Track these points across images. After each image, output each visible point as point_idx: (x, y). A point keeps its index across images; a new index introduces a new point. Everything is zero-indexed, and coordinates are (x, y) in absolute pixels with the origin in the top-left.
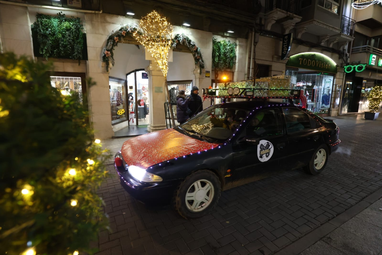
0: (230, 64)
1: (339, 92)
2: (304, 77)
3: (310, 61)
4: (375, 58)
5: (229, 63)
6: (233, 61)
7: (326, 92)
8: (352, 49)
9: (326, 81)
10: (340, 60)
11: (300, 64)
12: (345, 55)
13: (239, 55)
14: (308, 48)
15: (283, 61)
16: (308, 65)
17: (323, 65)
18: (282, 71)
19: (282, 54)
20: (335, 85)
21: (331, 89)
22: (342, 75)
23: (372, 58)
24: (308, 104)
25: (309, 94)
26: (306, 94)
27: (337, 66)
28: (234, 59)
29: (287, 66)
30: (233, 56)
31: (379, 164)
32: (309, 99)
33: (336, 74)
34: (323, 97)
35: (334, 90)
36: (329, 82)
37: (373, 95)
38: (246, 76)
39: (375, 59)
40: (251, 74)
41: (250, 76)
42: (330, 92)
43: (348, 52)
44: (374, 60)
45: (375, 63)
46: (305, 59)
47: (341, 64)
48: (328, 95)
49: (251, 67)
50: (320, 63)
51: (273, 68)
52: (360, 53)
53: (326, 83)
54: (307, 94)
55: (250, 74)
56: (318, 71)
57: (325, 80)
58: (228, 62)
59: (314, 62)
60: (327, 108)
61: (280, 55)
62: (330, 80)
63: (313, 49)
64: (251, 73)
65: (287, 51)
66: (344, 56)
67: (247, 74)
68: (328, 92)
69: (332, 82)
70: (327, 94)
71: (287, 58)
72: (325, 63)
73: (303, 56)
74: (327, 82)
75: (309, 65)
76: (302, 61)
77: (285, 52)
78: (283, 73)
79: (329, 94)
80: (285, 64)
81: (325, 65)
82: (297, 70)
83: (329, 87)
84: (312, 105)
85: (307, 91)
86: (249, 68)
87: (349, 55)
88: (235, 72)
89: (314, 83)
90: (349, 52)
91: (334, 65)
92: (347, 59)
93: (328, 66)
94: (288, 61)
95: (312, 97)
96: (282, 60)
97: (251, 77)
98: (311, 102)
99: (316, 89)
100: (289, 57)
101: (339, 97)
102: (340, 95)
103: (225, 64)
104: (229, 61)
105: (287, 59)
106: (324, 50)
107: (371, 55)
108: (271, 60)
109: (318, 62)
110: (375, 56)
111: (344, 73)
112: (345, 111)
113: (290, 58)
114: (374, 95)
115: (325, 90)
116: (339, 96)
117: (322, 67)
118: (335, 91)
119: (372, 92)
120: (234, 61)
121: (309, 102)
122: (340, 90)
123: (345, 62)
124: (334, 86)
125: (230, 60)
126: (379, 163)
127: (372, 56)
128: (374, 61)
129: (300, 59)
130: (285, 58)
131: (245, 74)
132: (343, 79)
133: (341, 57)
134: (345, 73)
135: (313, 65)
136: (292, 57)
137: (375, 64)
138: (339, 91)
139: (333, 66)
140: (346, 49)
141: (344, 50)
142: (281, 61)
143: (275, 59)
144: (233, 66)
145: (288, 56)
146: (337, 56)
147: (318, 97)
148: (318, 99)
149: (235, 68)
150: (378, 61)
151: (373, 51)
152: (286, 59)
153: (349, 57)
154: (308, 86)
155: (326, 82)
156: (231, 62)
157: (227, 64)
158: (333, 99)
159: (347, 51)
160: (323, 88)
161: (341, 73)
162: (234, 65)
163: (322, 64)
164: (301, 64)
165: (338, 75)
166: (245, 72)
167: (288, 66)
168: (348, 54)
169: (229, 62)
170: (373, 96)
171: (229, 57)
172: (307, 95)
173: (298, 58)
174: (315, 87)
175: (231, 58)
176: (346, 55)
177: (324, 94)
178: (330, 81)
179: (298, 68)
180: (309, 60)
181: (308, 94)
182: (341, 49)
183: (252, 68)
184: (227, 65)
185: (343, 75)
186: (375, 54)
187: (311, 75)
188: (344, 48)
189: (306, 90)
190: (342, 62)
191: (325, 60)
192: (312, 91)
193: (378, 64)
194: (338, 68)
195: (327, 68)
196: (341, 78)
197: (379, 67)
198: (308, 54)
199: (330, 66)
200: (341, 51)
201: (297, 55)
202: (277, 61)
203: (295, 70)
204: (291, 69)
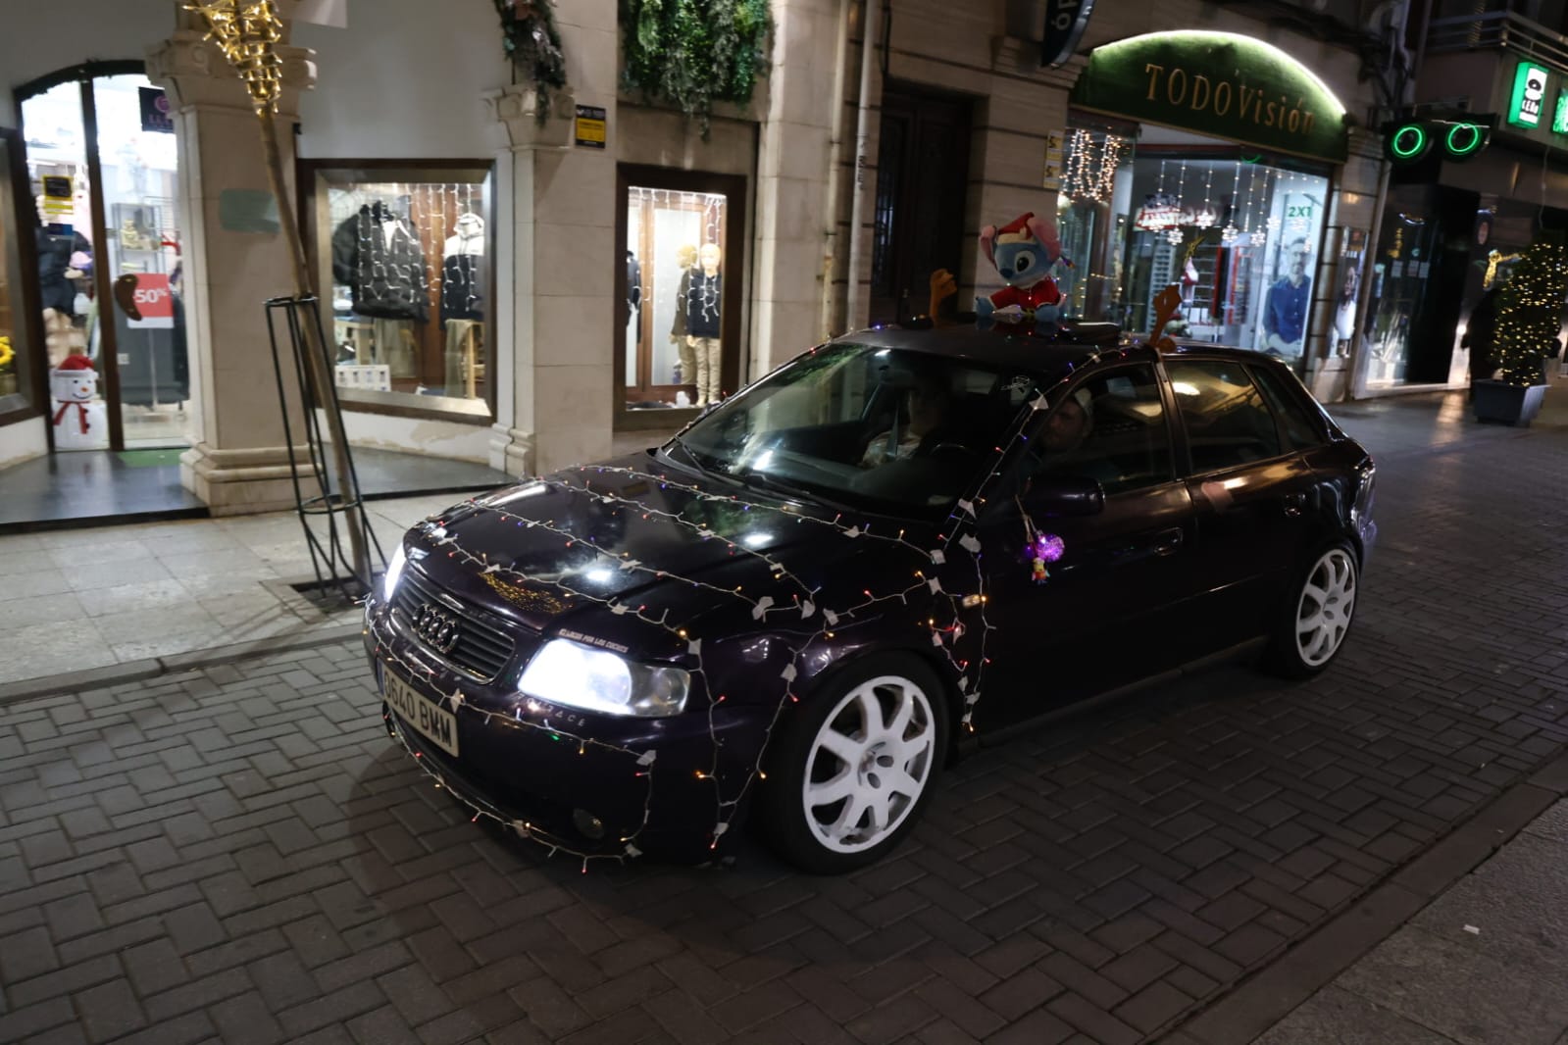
0: (732, 69)
1: (1356, 269)
2: (1173, 174)
3: (1202, 83)
4: (1538, 88)
5: (726, 64)
6: (752, 55)
7: (1287, 271)
8: (1431, 31)
9: (1289, 205)
10: (1368, 85)
11: (1151, 96)
12: (1391, 62)
13: (789, 21)
14: (1194, 6)
15: (1055, 73)
16: (1194, 107)
17: (1276, 111)
18: (1050, 134)
19: (1049, 29)
20: (1334, 227)
21: (1315, 251)
22: (1372, 172)
23: (1527, 86)
24: (1188, 331)
25: (1200, 277)
26: (1183, 278)
27: (1348, 120)
28: (761, 42)
29: (1074, 106)
30: (751, 21)
31: (1502, 669)
32: (1196, 305)
33: (1343, 165)
34: (1274, 293)
35: (1327, 258)
36: (1306, 212)
37: (1522, 292)
38: (835, 152)
39: (1542, 91)
40: (865, 144)
41: (860, 152)
42: (1310, 271)
43: (1408, 46)
44: (1535, 95)
45: (1542, 115)
46: (1177, 70)
47: (1369, 109)
48: (1297, 287)
49: (863, 102)
50: (1256, 97)
51: (996, 115)
52: (1472, 50)
53: (1291, 215)
54: (1186, 275)
55: (860, 142)
56: (1247, 147)
57: (1287, 197)
58: (722, 58)
59: (1225, 87)
60: (1292, 359)
61: (1039, 34)
62: (1312, 199)
63: (1223, 13)
64: (867, 137)
65: (1075, 12)
66: (1385, 68)
67: (840, 143)
68: (1296, 267)
69: (1318, 212)
70: (1293, 278)
71: (1077, 59)
72: (1284, 99)
73: (1165, 51)
74: (1297, 212)
75: (1199, 104)
76: (1163, 79)
77: (1063, 22)
78: (1053, 146)
79: (1305, 280)
80: (1067, 93)
81: (1283, 109)
82: (1132, 131)
83: (1301, 241)
84: (1213, 337)
85: (1188, 259)
86: (851, 104)
87: (1415, 63)
88: (766, 122)
89: (1227, 214)
90: (1411, 44)
91: (1331, 116)
92: (1401, 85)
93: (1302, 116)
94: (1080, 76)
95: (1216, 296)
96: (1045, 70)
97: (863, 159)
98: (1209, 324)
99: (1237, 248)
100: (1088, 52)
101: (1353, 295)
102: (1357, 287)
103: (702, 71)
104: (729, 52)
105: (1074, 65)
106: (1276, 23)
107: (1523, 67)
108: (987, 64)
109: (1247, 92)
110: (1541, 76)
111: (1382, 161)
112: (1381, 374)
113: (1094, 61)
114: (1527, 289)
115: (1283, 258)
116: (1353, 290)
117: (1268, 123)
118: (1334, 264)
119: (1517, 276)
120: (763, 56)
121: (1197, 320)
122: (1362, 257)
123: (1389, 101)
124: (1331, 232)
125: (737, 47)
126: (1506, 666)
127: (1527, 72)
128: (1537, 102)
129: (1149, 65)
130: (1063, 57)
131: (831, 143)
132: (1377, 197)
133: (1371, 70)
134: (1389, 165)
135: (1221, 107)
136: (1103, 51)
137: (1541, 121)
138: (1355, 262)
139: (1327, 120)
140: (1400, 23)
141: (1387, 28)
142: (1041, 73)
143: (1007, 62)
144: (752, 83)
145: (1082, 46)
146: (1351, 60)
147: (1246, 292)
148: (1245, 306)
149: (768, 102)
150: (1556, 103)
151: (1537, 48)
152: (1066, 62)
153: (1412, 74)
154: (1189, 231)
155: (1289, 211)
156: (739, 59)
157: (715, 68)
158: (1320, 306)
159: (1402, 42)
160: (1275, 244)
161: (1370, 161)
162: (757, 79)
163: (1271, 105)
164: (1155, 94)
165: (1353, 166)
166: (831, 129)
167: (1085, 103)
168: (1407, 54)
169: (728, 59)
170: (1519, 296)
171: (728, 26)
172: (1188, 283)
173: (1139, 57)
174: (1230, 238)
175: (740, 33)
176: (1399, 58)
177: (1279, 279)
178: (1308, 203)
179: (1137, 124)
180: (1200, 77)
181: (1193, 275)
182: (1374, 24)
183: (871, 107)
184: (714, 78)
185: (1377, 175)
186: (1544, 65)
187: (1210, 164)
188: (1387, 17)
189: (1181, 250)
190: (1377, 99)
191: (1287, 82)
192: (1214, 260)
193: (1553, 119)
194: (1351, 131)
195: (1292, 130)
196: (1368, 192)
197: (1557, 137)
198: (1193, 43)
199: (1310, 118)
200: (1373, 37)
201: (1133, 45)
202: (1021, 75)
203: (1123, 135)
204: (1098, 127)
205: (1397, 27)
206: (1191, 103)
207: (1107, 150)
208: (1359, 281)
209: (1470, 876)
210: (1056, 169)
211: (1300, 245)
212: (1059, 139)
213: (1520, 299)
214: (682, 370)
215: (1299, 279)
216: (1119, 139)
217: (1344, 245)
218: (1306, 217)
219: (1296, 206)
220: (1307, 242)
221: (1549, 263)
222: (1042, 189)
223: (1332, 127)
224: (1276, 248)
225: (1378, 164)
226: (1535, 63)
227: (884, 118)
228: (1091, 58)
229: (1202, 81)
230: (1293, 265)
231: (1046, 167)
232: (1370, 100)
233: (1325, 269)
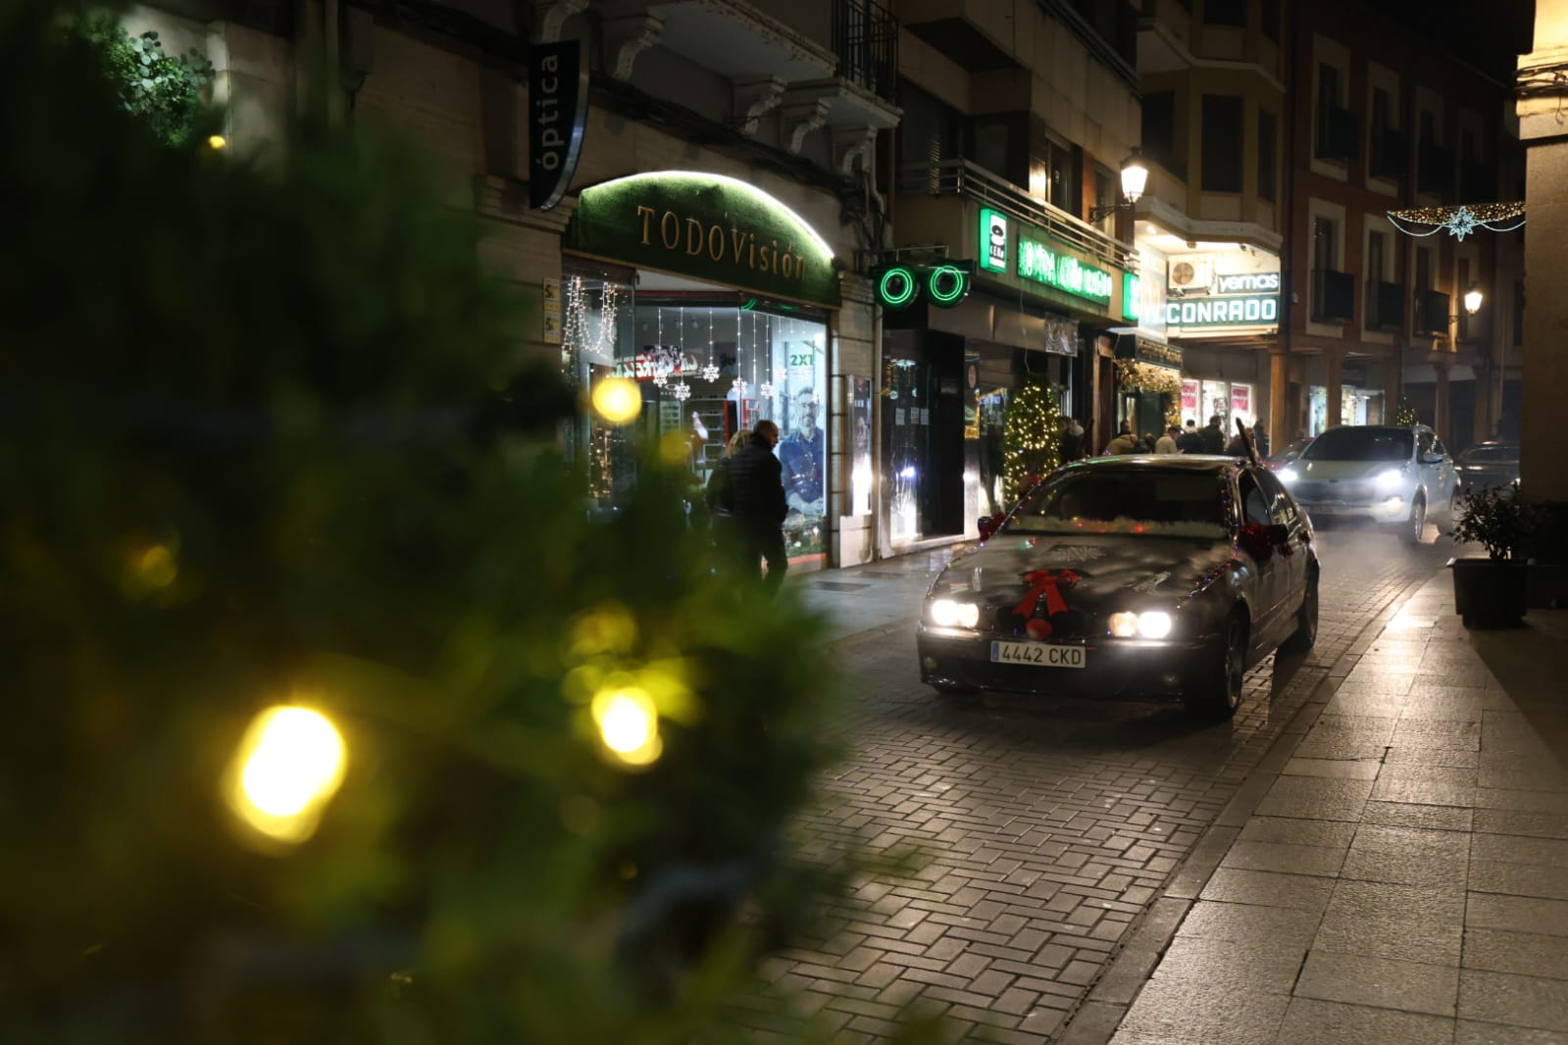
1: (865, 419)
2: (670, 322)
3: (695, 227)
4: (1001, 234)
8: (899, 175)
9: (791, 354)
10: (850, 229)
11: (645, 240)
12: (868, 206)
14: (678, 145)
15: (543, 215)
16: (689, 251)
17: (769, 255)
18: (546, 284)
19: (535, 168)
20: (839, 376)
21: (823, 402)
22: (866, 318)
23: (992, 232)
27: (836, 264)
29: (566, 251)
33: (838, 311)
35: (836, 409)
36: (808, 360)
37: (1022, 436)
39: (1004, 237)
42: (821, 422)
43: (879, 189)
44: (1000, 240)
45: (1008, 260)
46: (668, 213)
47: (855, 253)
48: (810, 440)
50: (748, 243)
52: (935, 196)
53: (794, 364)
56: (746, 292)
57: (786, 344)
59: (716, 230)
60: (817, 520)
61: (523, 173)
62: (812, 346)
63: (706, 154)
65: (563, 152)
66: (864, 213)
68: (806, 419)
69: (821, 360)
70: (805, 431)
71: (568, 200)
72: (775, 243)
73: (654, 192)
74: (798, 361)
75: (694, 250)
76: (655, 223)
77: (550, 161)
78: (551, 295)
79: (817, 433)
80: (558, 237)
81: (775, 253)
82: (630, 277)
83: (808, 391)
85: (695, 415)
87: (888, 206)
89: (732, 365)
90: (882, 189)
91: (821, 260)
92: (880, 230)
93: (794, 261)
94: (570, 218)
96: (536, 212)
99: (745, 401)
100: (575, 193)
101: (866, 446)
102: (869, 438)
105: (564, 208)
106: (760, 164)
107: (985, 214)
109: (739, 236)
111: (873, 306)
112: (900, 530)
113: (583, 203)
114: (1026, 432)
115: (792, 410)
116: (865, 440)
117: (763, 269)
118: (844, 414)
119: (1015, 420)
122: (869, 406)
123: (872, 244)
124: (836, 381)
127: (989, 219)
128: (1002, 248)
129: (640, 207)
130: (552, 198)
132: (874, 342)
133: (851, 214)
134: (880, 311)
135: (716, 253)
136: (594, 193)
137: (1008, 266)
138: (862, 411)
139: (817, 265)
140: (870, 168)
141: (859, 173)
142: (528, 215)
143: (492, 203)
145: (574, 185)
146: (831, 203)
150: (1018, 247)
151: (992, 195)
152: (556, 205)
153: (887, 218)
154: (694, 382)
155: (791, 360)
158: (836, 460)
159: (874, 185)
160: (781, 395)
161: (863, 306)
163: (763, 249)
164: (649, 240)
165: (848, 312)
167: (578, 249)
168: (880, 199)
170: (1020, 439)
172: (699, 441)
173: (629, 201)
174: (740, 392)
176: (874, 203)
177: (792, 433)
178: (808, 350)
179: (634, 270)
180: (691, 220)
181: (703, 433)
182: (846, 168)
185: (870, 320)
186: (1001, 211)
187: (711, 311)
188: (857, 162)
189: (690, 406)
190: (859, 242)
191: (776, 225)
192: (721, 414)
193: (1017, 263)
194: (841, 276)
195: (787, 276)
196: (864, 338)
197: (1023, 280)
198: (680, 184)
199: (802, 263)
200: (847, 181)
201: (620, 186)
202: (508, 217)
203: (619, 281)
204: (596, 274)
205: (868, 171)
206: (686, 249)
207: (606, 299)
208: (870, 431)
210: (556, 320)
211: (808, 395)
212: (556, 288)
213: (1022, 443)
215: (810, 431)
216: (616, 286)
217: (851, 395)
218: (810, 366)
219: (797, 355)
220: (815, 392)
221: (1041, 406)
222: (544, 343)
223: (823, 271)
224: (782, 400)
225: (869, 308)
226: (995, 210)
228: (580, 199)
229: (694, 224)
230: (803, 417)
231: (545, 320)
232: (854, 244)
233: (836, 420)
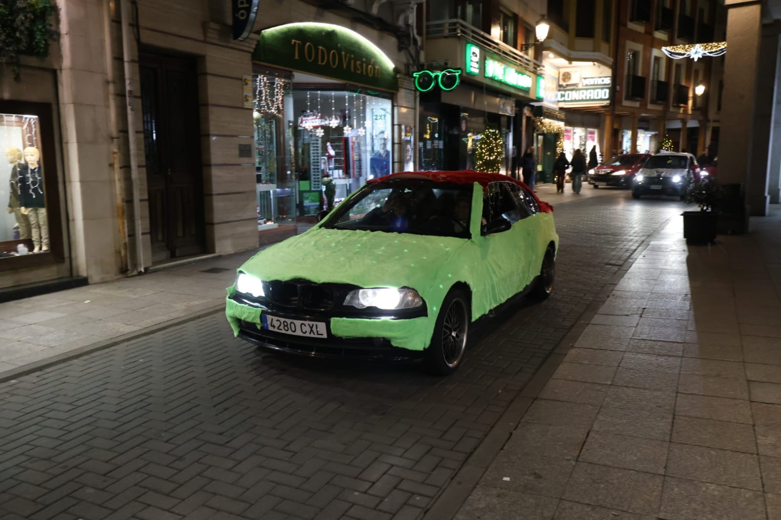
0: (31, 35)
1: (410, 146)
2: (313, 99)
3: (322, 51)
4: (476, 56)
5: (26, 33)
6: (44, 27)
7: (378, 148)
8: (428, 27)
9: (375, 114)
10: (403, 53)
11: (297, 57)
12: (412, 42)
13: (68, 6)
14: (313, 9)
15: (242, 43)
16: (320, 63)
17: (361, 65)
18: (244, 78)
19: (235, 19)
20: (398, 125)
22: (411, 97)
23: (472, 55)
24: (333, 182)
25: (336, 153)
26: (327, 154)
27: (396, 70)
28: (51, 19)
29: (254, 61)
30: (41, 6)
32: (336, 168)
33: (397, 93)
34: (372, 159)
35: (396, 141)
36: (383, 117)
37: (484, 153)
38: (111, 88)
39: (478, 57)
40: (130, 83)
41: (128, 88)
42: (389, 147)
43: (418, 34)
44: (477, 59)
45: (480, 69)
46: (308, 44)
47: (405, 64)
48: (384, 156)
49: (126, 58)
50: (350, 59)
51: (211, 66)
52: (446, 37)
53: (376, 119)
54: (328, 152)
55: (127, 82)
56: (350, 84)
57: (372, 110)
58: (23, 28)
59: (334, 53)
61: (230, 21)
62: (384, 110)
63: (328, 14)
64: (131, 79)
65: (249, 10)
66: (409, 45)
67: (114, 82)
68: (382, 146)
69: (389, 117)
70: (382, 152)
71: (253, 36)
72: (364, 59)
73: (300, 33)
74: (379, 117)
75: (322, 62)
76: (302, 48)
77: (242, 15)
78: (246, 84)
79: (387, 153)
80: (250, 55)
81: (364, 65)
82: (289, 76)
83: (383, 132)
84: (347, 184)
85: (328, 144)
86: (118, 59)
87: (422, 42)
88: (61, 70)
89: (345, 119)
90: (420, 33)
91: (388, 68)
92: (418, 53)
93: (374, 68)
94: (256, 45)
95: (345, 164)
96: (235, 41)
97: (130, 92)
98: (344, 178)
99: (352, 137)
100: (259, 32)
101: (410, 159)
102: (412, 155)
103: (8, 36)
104: (27, 24)
105: (252, 39)
106: (358, 19)
107: (469, 46)
108: (202, 38)
109: (346, 56)
110: (477, 50)
111: (415, 91)
113: (263, 37)
114: (486, 152)
115: (375, 141)
116: (411, 156)
117: (359, 72)
118: (400, 143)
119: (481, 146)
120: (53, 28)
121: (337, 176)
122: (412, 139)
123: (414, 61)
124: (396, 127)
125: (33, 22)
127: (470, 49)
128: (477, 62)
129: (293, 41)
130: (245, 35)
131: (108, 82)
132: (415, 109)
133: (403, 46)
134: (418, 93)
135: (334, 63)
136: (268, 32)
137: (480, 71)
138: (409, 142)
139: (386, 70)
140: (413, 23)
141: (408, 25)
142: (233, 43)
143: (213, 36)
144: (47, 45)
145: (256, 28)
146: (393, 40)
147: (360, 160)
148: (360, 167)
149: (60, 57)
150: (485, 63)
151: (473, 37)
152: (247, 38)
153: (422, 48)
154: (326, 128)
155: (375, 117)
156: (35, 29)
157: (18, 34)
158: (396, 165)
159: (415, 31)
160: (371, 134)
161: (409, 91)
162: (50, 42)
163: (358, 62)
164: (299, 56)
165: (402, 93)
166: (107, 74)
167: (261, 61)
168: (418, 38)
169: (27, 29)
170: (483, 155)
171: (25, 8)
172: (330, 157)
173: (288, 36)
174: (347, 131)
175: (34, 13)
176: (415, 41)
177: (375, 152)
178: (383, 113)
179: (292, 72)
180: (321, 47)
181: (332, 152)
182: (401, 23)
183: (132, 61)
184: (19, 41)
185: (413, 98)
186: (477, 45)
187: (333, 93)
188: (406, 19)
190: (408, 60)
191: (364, 51)
192: (342, 144)
193: (485, 71)
194: (398, 76)
195: (371, 76)
196: (410, 106)
197: (488, 80)
198: (314, 29)
199: (378, 70)
200: (402, 29)
201: (282, 29)
202: (222, 44)
203: (285, 78)
204: (271, 74)
205: (412, 24)
206: (318, 62)
207: (277, 87)
208: (413, 152)
209: (502, 451)
210: (250, 97)
211: (381, 135)
212: (249, 80)
213: (484, 157)
214: (19, 230)
215: (384, 151)
216: (283, 80)
217: (403, 134)
218: (384, 120)
219: (378, 115)
220: (386, 133)
221: (493, 139)
222: (243, 108)
223: (389, 74)
224: (371, 136)
225: (413, 92)
226: (474, 44)
227: (141, 68)
228: (261, 35)
229: (322, 50)
230: (381, 145)
231: (244, 96)
232: (405, 60)
233: (396, 146)
